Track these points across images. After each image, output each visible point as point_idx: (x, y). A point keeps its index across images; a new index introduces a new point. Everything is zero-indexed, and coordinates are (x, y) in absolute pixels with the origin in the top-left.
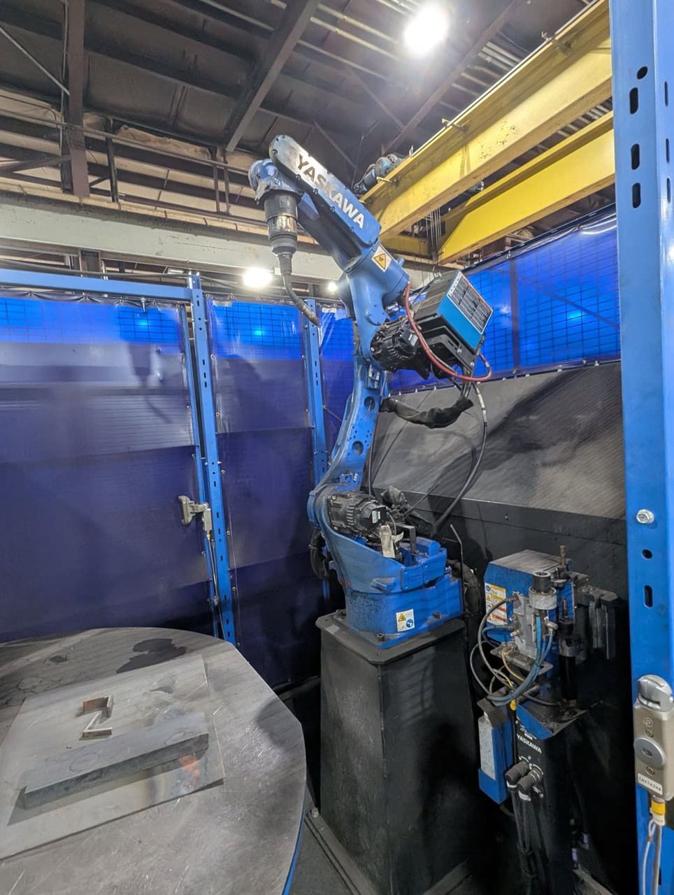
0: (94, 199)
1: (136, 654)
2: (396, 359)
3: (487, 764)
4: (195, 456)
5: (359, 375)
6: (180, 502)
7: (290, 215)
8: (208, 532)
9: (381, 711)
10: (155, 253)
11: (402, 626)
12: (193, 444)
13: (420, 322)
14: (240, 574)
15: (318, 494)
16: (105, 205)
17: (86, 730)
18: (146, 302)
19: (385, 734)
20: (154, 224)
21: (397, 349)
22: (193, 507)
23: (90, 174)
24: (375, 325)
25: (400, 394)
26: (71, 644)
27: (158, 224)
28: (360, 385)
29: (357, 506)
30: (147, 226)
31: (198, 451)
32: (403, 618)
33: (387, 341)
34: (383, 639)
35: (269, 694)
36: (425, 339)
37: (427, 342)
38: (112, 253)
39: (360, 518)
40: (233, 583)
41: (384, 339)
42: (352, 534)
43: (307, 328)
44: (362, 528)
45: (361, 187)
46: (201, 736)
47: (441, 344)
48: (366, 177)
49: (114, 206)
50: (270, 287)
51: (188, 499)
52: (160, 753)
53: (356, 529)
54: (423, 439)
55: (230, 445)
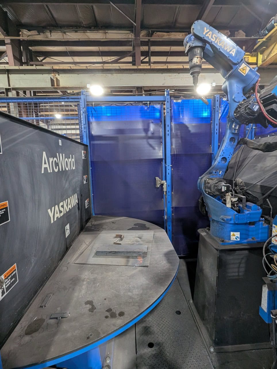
0: (142, 66)
1: (135, 226)
2: (247, 119)
3: (264, 305)
4: (163, 162)
5: (228, 128)
6: (156, 179)
7: (199, 57)
8: (165, 192)
9: (217, 269)
10: (162, 84)
11: (233, 238)
12: (162, 158)
13: (262, 99)
14: (176, 209)
15: (202, 178)
16: (146, 67)
17: (115, 242)
18: (149, 103)
19: (218, 278)
20: (163, 72)
21: (247, 113)
22: (160, 181)
23: (141, 56)
24: (237, 102)
25: (260, 138)
26: (118, 219)
27: (164, 72)
28: (228, 132)
29: (216, 183)
30: (160, 73)
31: (164, 161)
32: (234, 235)
33: (242, 110)
34: (223, 241)
35: (172, 248)
36: (264, 107)
37: (265, 109)
38: (147, 87)
39: (217, 188)
40: (173, 212)
41: (241, 109)
42: (214, 196)
43: (214, 109)
44: (217, 193)
45: (264, 32)
46: (144, 252)
47: (272, 109)
48: (268, 26)
49: (149, 67)
50: (210, 92)
51: (159, 178)
52: (132, 253)
53: (215, 193)
54: (265, 159)
55: (175, 158)
